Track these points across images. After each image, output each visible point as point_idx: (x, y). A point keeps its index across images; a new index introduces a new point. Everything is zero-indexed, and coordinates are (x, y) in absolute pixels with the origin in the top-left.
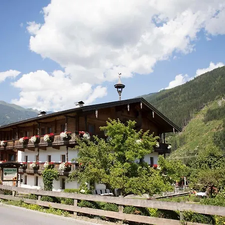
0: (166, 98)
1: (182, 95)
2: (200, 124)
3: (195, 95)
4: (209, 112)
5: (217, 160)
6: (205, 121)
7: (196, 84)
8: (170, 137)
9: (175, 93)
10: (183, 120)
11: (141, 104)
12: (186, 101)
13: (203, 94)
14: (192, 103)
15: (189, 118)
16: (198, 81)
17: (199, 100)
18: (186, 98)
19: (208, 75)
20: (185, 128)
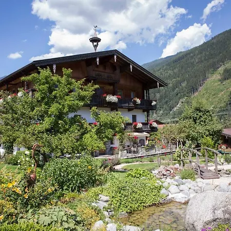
0: (183, 60)
1: (199, 56)
2: (216, 84)
3: (212, 55)
4: (226, 71)
5: (203, 115)
6: (222, 80)
7: (213, 44)
8: (186, 98)
9: (192, 55)
10: (199, 80)
11: (115, 57)
12: (202, 62)
13: (220, 53)
14: (208, 63)
15: (205, 79)
16: (215, 41)
17: (215, 60)
18: (203, 58)
19: (226, 34)
20: (200, 89)
